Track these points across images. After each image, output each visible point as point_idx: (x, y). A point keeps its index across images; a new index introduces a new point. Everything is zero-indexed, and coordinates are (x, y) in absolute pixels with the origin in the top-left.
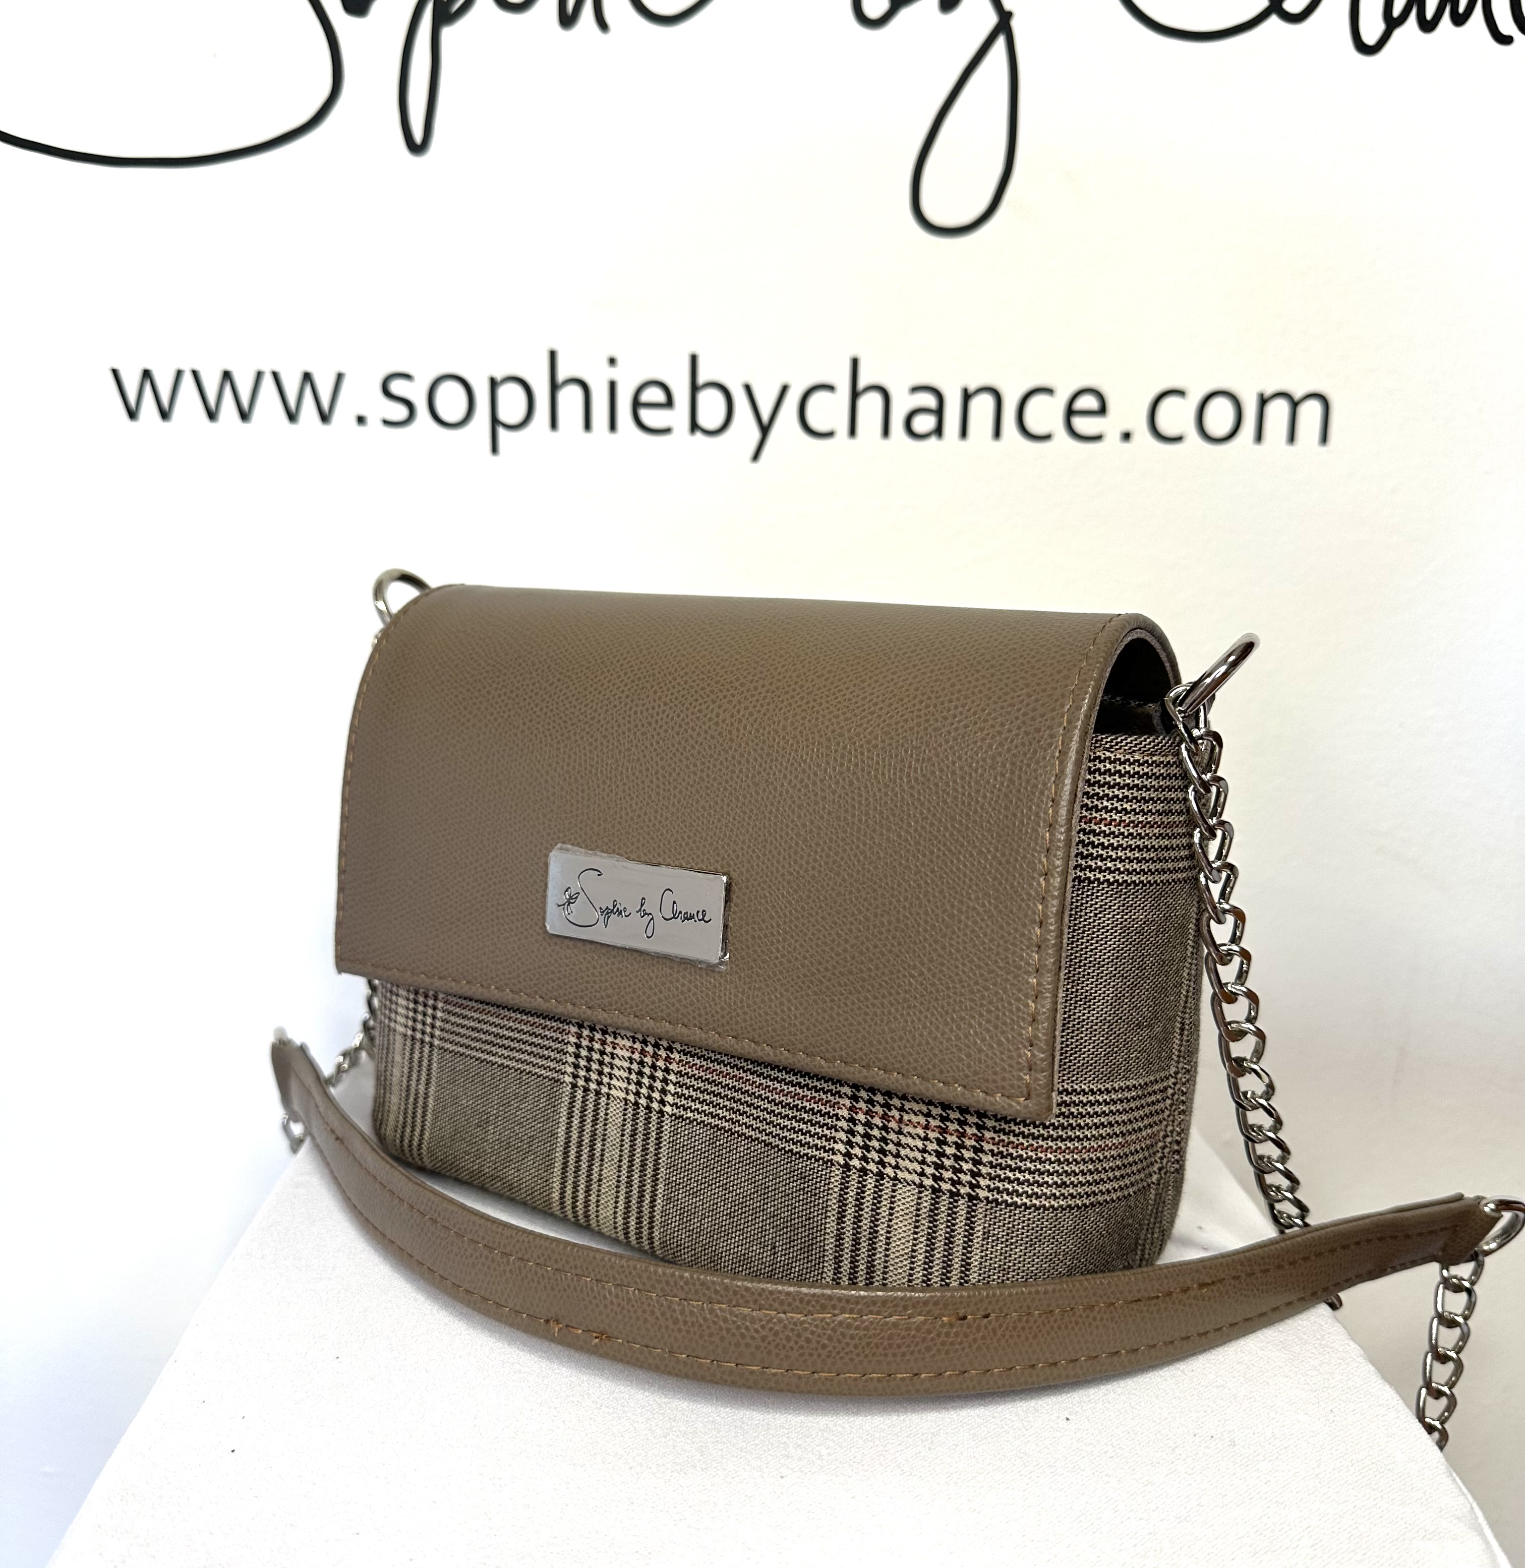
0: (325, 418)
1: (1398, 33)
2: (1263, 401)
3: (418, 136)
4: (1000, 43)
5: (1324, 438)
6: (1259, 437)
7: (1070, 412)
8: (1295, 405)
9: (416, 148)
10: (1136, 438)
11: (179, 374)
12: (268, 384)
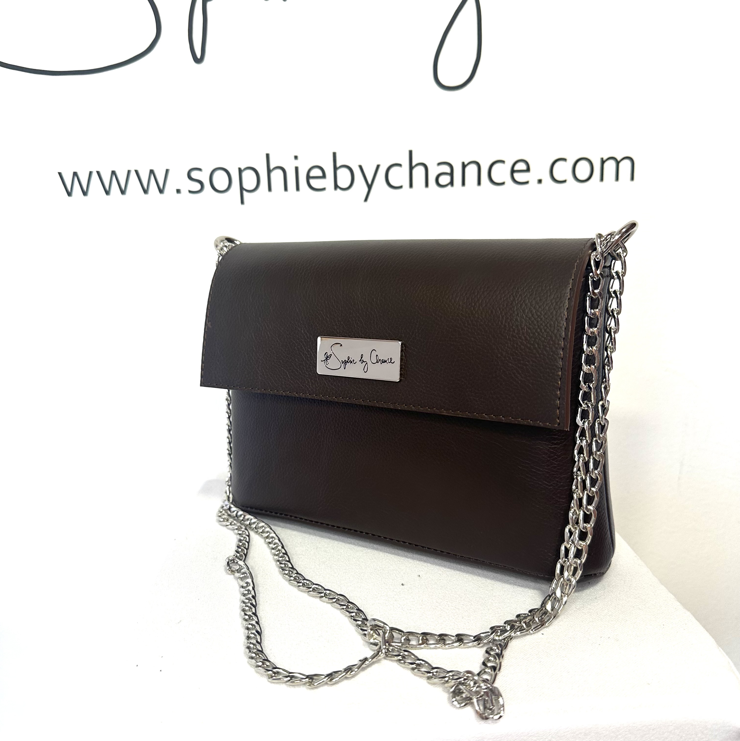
0: (161, 191)
2: (603, 162)
5: (632, 178)
6: (602, 179)
7: (513, 171)
8: (618, 163)
9: (198, 61)
10: (544, 182)
11: (91, 173)
12: (133, 176)
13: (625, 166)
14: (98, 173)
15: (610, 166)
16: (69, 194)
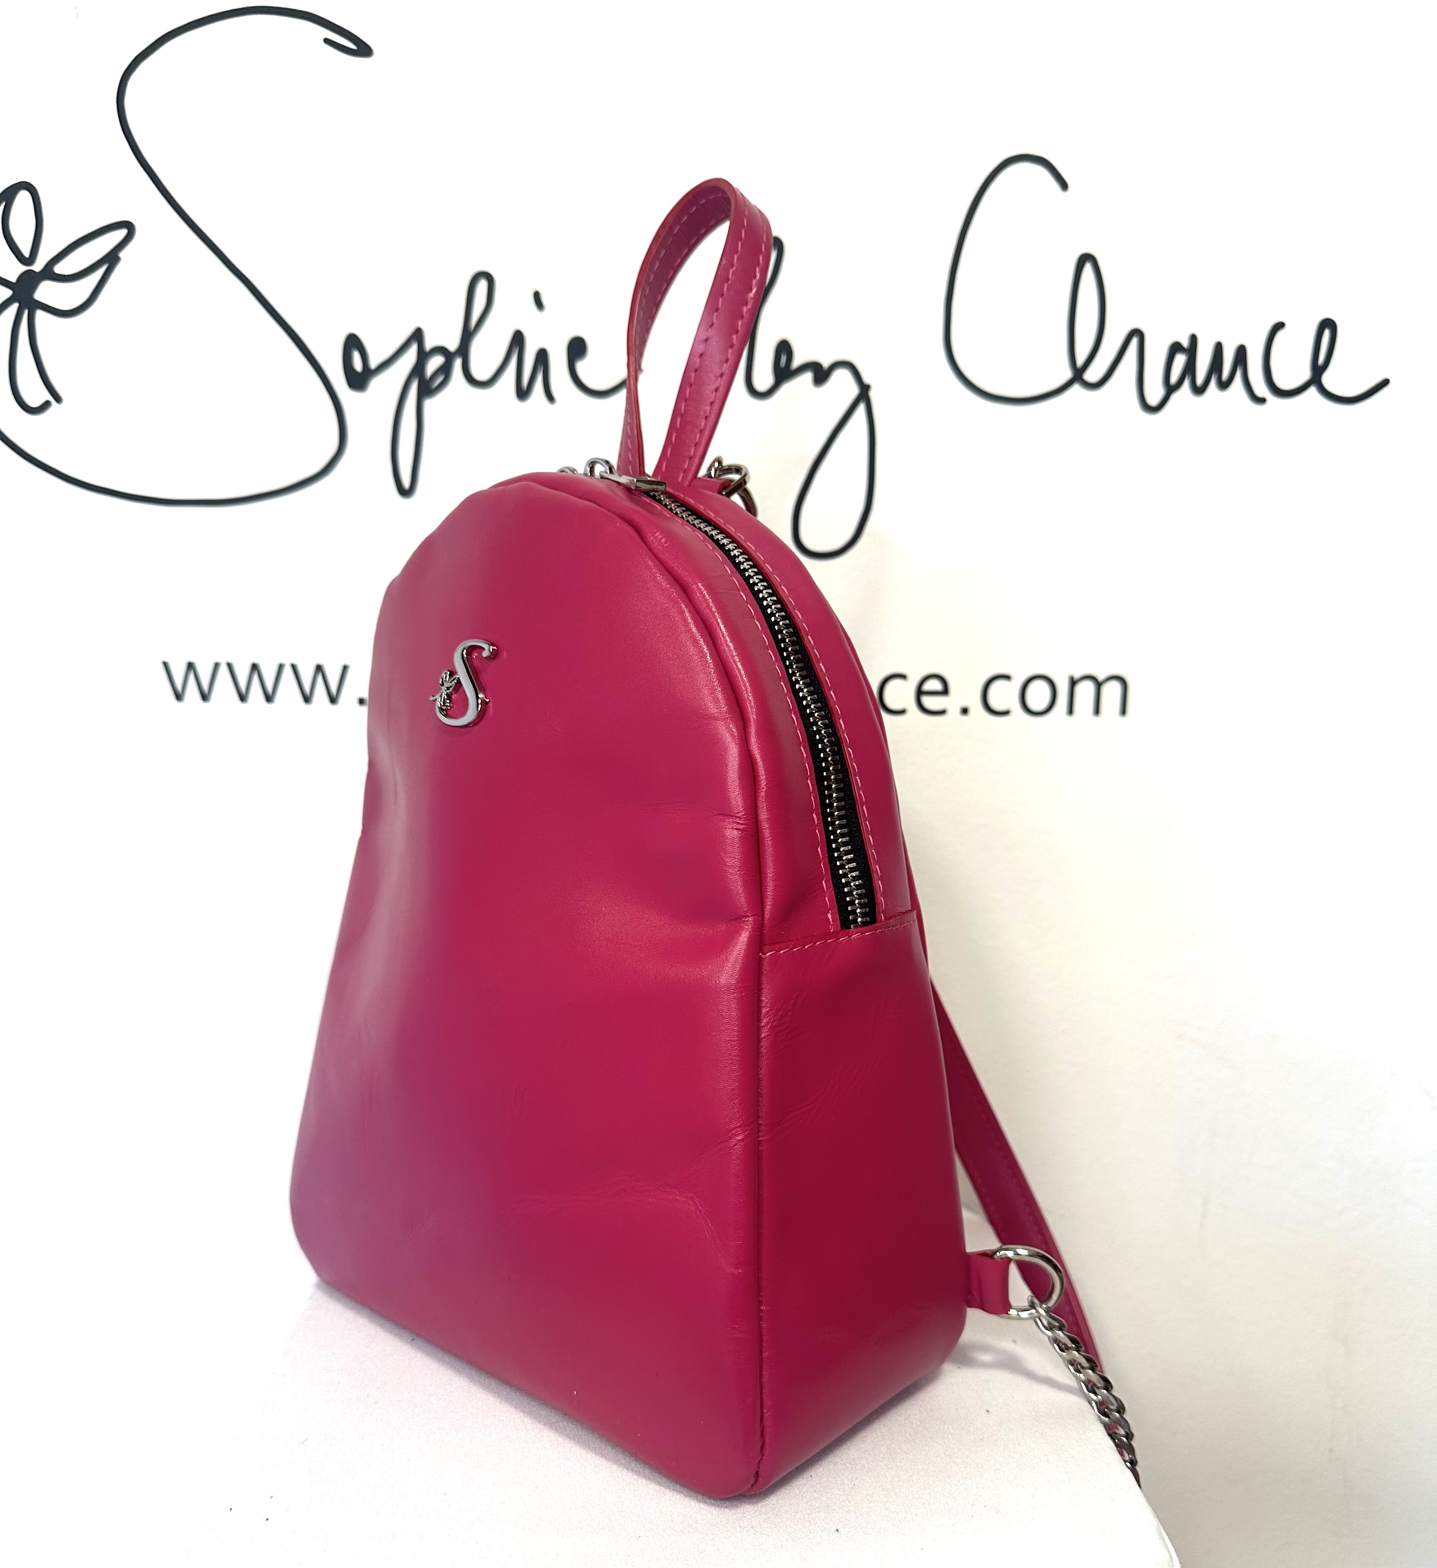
0: (333, 700)
1: (1175, 397)
2: (1073, 683)
3: (406, 482)
4: (861, 409)
5: (1123, 712)
6: (1070, 711)
7: (920, 693)
8: (1099, 685)
9: (405, 492)
10: (972, 712)
11: (217, 666)
12: (288, 674)
13: (1112, 691)
14: (230, 666)
15: (1085, 690)
16: (179, 697)
